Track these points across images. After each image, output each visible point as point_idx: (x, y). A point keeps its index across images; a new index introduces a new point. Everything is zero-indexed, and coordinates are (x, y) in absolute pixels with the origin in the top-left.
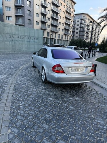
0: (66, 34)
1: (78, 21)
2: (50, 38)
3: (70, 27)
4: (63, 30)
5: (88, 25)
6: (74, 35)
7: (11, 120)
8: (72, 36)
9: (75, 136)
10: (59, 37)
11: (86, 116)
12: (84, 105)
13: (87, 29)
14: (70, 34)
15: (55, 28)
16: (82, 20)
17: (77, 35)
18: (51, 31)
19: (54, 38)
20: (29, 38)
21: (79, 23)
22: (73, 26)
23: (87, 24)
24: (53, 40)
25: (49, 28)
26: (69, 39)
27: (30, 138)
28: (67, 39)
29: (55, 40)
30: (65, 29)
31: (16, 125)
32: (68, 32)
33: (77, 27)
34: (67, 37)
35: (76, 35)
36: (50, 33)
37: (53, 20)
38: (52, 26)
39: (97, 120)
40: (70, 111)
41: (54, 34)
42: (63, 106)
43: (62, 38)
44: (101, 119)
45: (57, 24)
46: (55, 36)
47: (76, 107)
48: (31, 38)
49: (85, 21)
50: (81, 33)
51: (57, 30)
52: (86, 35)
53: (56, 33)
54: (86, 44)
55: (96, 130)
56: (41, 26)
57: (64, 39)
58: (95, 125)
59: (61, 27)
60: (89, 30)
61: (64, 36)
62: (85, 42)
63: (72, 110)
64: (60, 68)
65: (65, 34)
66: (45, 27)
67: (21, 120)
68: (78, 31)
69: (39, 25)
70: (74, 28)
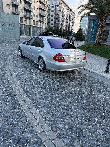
0: (41, 21)
1: (53, 7)
2: (25, 25)
3: (45, 13)
4: (37, 15)
5: (63, 12)
6: (49, 23)
7: (34, 103)
8: (47, 23)
9: (87, 106)
10: (34, 24)
11: (89, 93)
12: (84, 86)
13: (62, 16)
14: (45, 21)
15: (28, 14)
16: (57, 6)
17: (53, 22)
18: (25, 17)
19: (28, 24)
20: (3, 25)
21: (53, 9)
22: (48, 12)
23: (62, 10)
24: (27, 27)
25: (22, 12)
26: (45, 26)
27: (57, 113)
28: (43, 26)
29: (30, 27)
30: (40, 15)
31: (40, 106)
32: (43, 18)
33: (51, 14)
34: (42, 23)
35: (51, 22)
36: (24, 19)
37: (26, 3)
38: (25, 11)
39: (97, 94)
40: (75, 91)
41: (28, 20)
42: (68, 88)
43: (37, 25)
44: (99, 94)
45: (31, 9)
46: (30, 23)
47: (79, 88)
48: (6, 25)
49: (60, 7)
50: (56, 20)
51: (31, 16)
52: (61, 22)
53: (30, 19)
54: (62, 32)
55: (99, 101)
56: (13, 9)
57: (39, 26)
58: (97, 98)
59: (36, 12)
60: (64, 17)
61: (39, 23)
62: (61, 30)
63: (77, 90)
64: (61, 57)
65: (39, 21)
66: (17, 11)
67: (42, 102)
68: (53, 18)
69: (9, 8)
70: (49, 14)
